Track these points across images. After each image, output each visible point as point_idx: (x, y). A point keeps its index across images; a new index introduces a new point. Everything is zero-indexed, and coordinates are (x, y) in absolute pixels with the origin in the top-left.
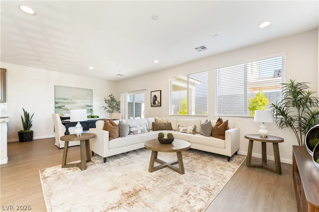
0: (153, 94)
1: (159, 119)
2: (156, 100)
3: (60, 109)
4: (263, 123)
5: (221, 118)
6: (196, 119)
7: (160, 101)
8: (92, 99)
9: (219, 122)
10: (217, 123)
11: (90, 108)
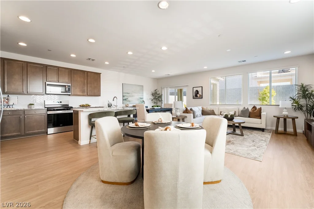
0: (195, 89)
1: (205, 108)
2: (198, 94)
3: (126, 101)
4: (285, 108)
5: (255, 106)
6: (235, 107)
7: (201, 95)
8: (143, 94)
9: (254, 109)
10: (252, 109)
11: (142, 100)
